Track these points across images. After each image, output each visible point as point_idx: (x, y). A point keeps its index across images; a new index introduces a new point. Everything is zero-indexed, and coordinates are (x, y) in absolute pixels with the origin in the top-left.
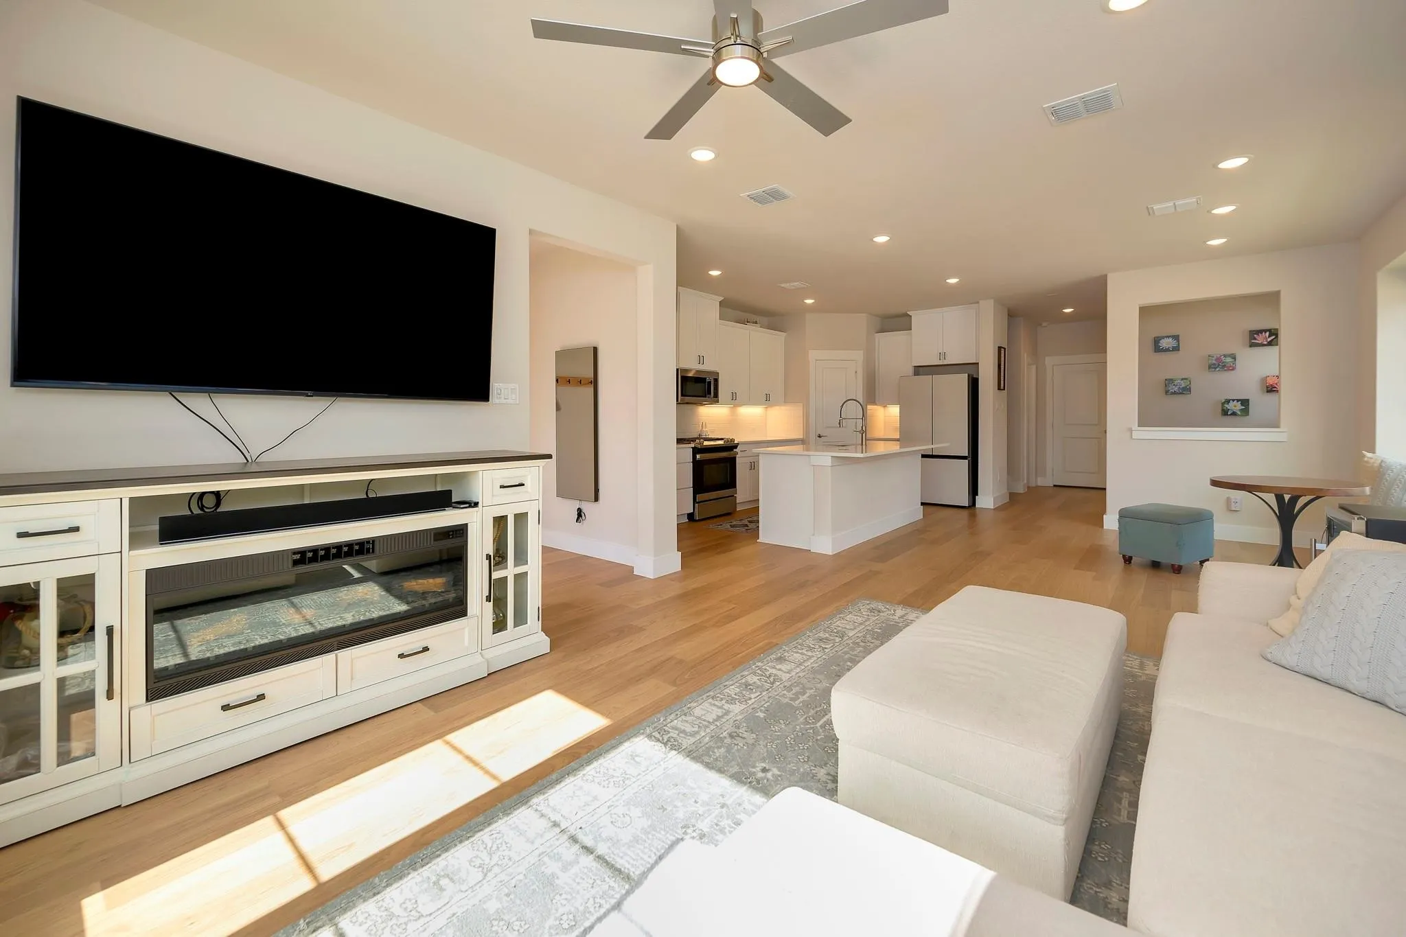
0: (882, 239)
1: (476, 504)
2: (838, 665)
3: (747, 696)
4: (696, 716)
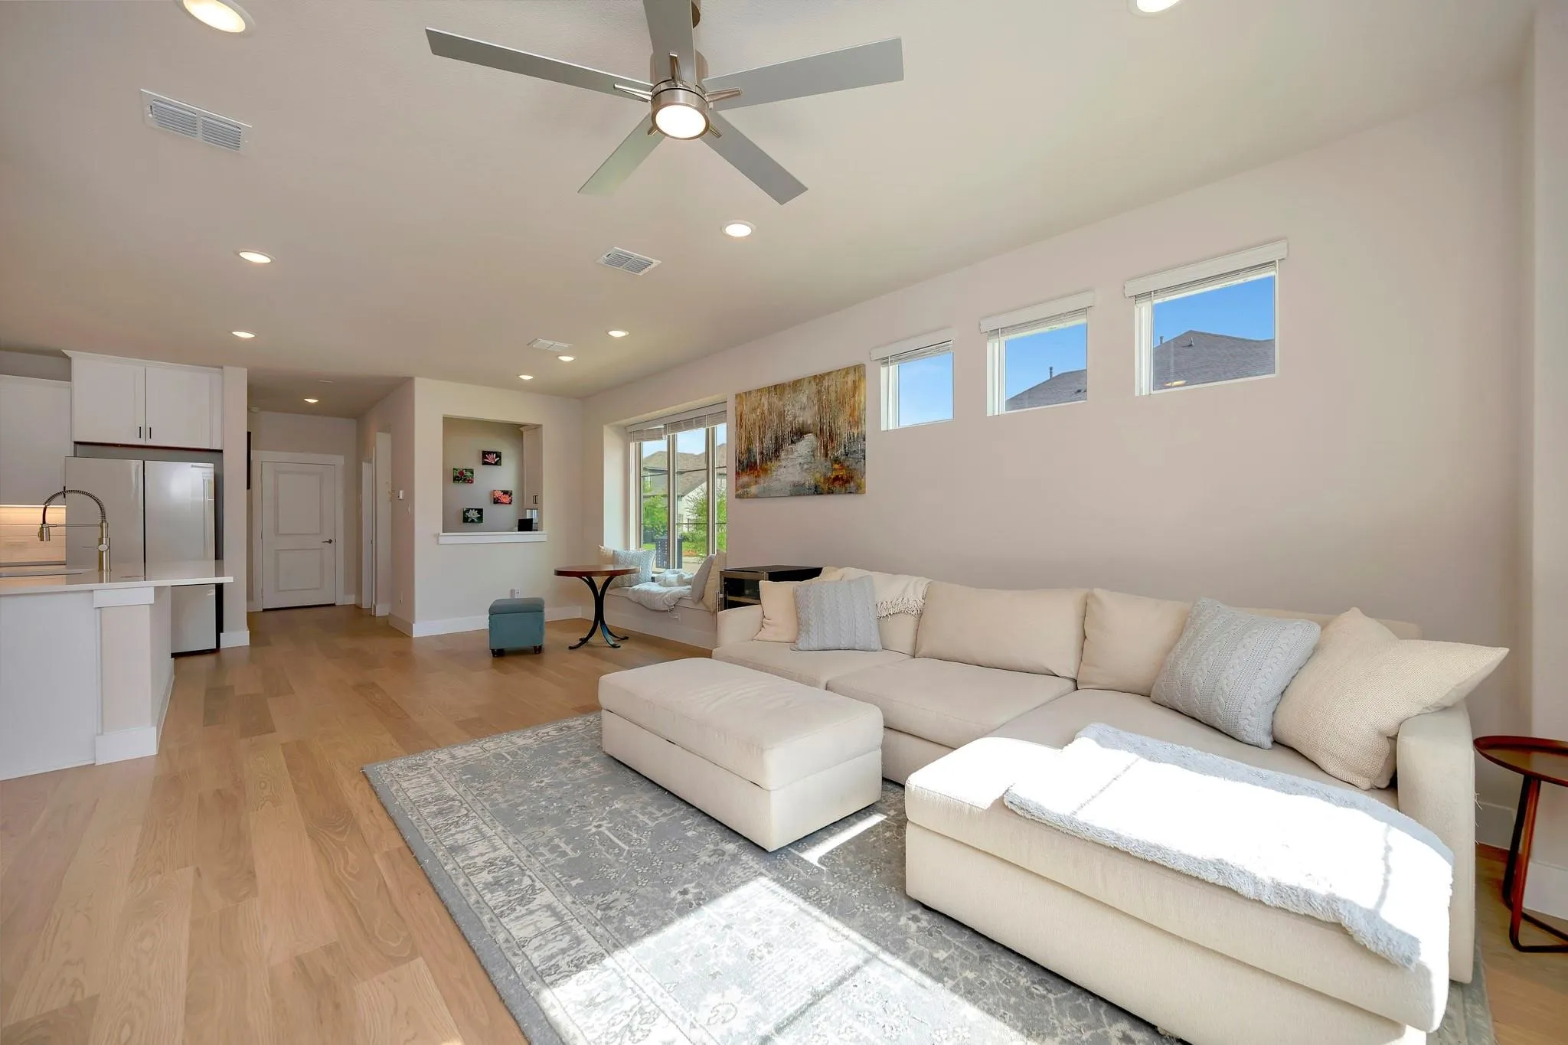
0: (256, 258)
2: (518, 815)
3: (522, 887)
4: (536, 936)
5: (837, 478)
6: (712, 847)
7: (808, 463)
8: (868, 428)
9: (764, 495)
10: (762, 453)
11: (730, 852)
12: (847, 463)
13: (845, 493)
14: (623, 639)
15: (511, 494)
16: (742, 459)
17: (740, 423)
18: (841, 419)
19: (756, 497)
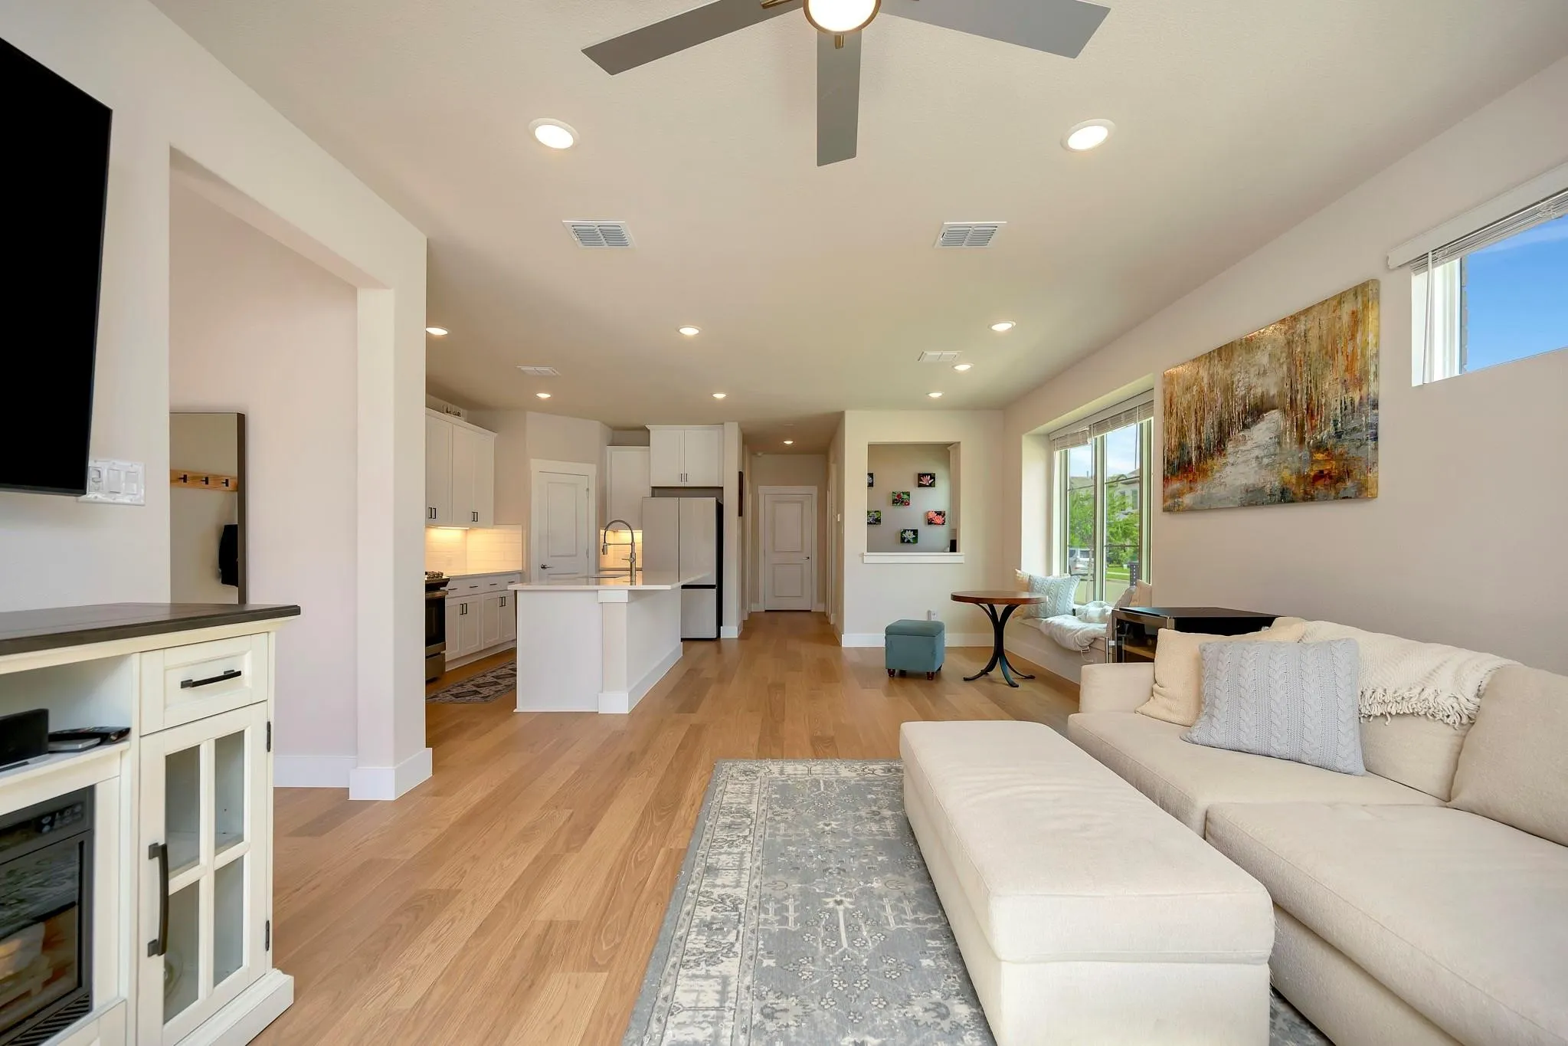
0: (689, 331)
1: (123, 734)
2: (782, 855)
3: (723, 942)
4: (690, 1009)
5: (1320, 475)
6: (937, 996)
7: (1268, 456)
8: (1382, 387)
9: (1201, 507)
10: (1199, 448)
11: (957, 1019)
12: (1339, 450)
13: (1336, 498)
14: (1027, 678)
15: (944, 514)
16: (1171, 459)
17: (1169, 411)
18: (1330, 377)
19: (1191, 510)
